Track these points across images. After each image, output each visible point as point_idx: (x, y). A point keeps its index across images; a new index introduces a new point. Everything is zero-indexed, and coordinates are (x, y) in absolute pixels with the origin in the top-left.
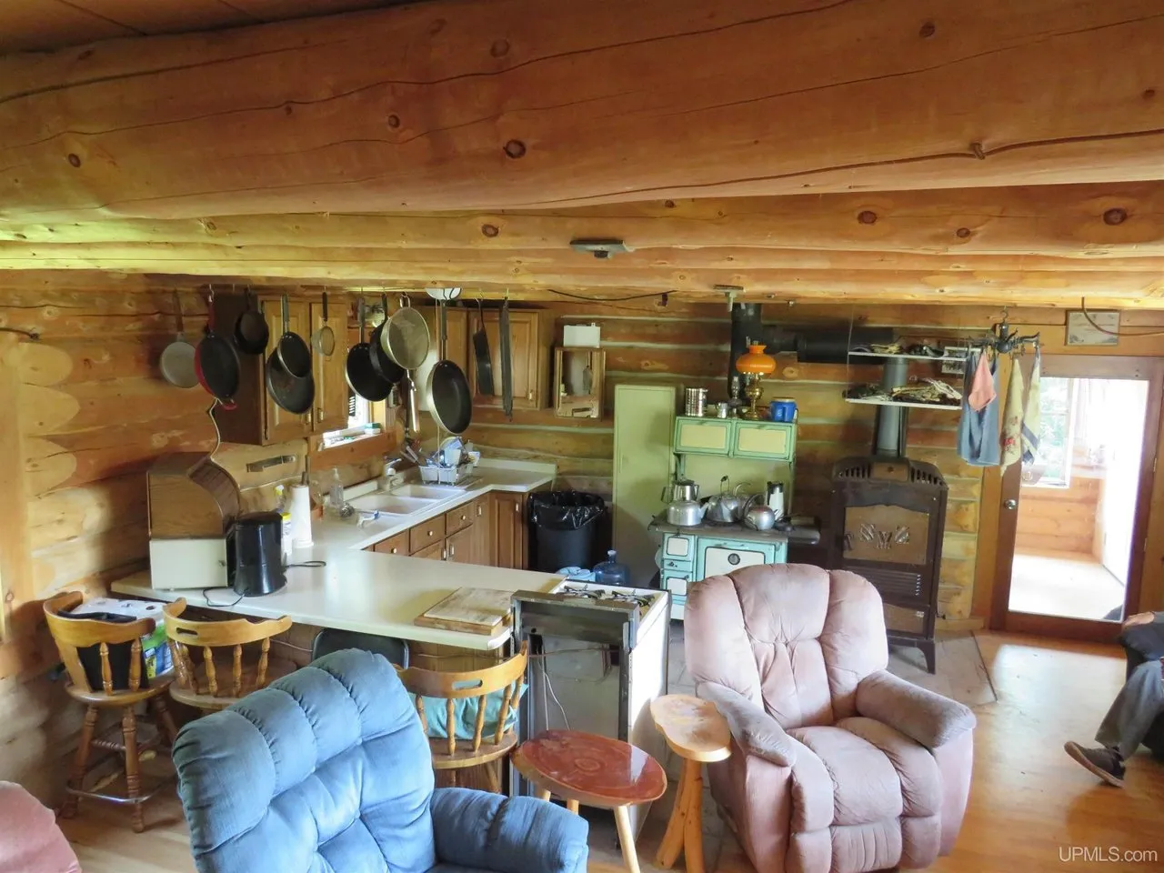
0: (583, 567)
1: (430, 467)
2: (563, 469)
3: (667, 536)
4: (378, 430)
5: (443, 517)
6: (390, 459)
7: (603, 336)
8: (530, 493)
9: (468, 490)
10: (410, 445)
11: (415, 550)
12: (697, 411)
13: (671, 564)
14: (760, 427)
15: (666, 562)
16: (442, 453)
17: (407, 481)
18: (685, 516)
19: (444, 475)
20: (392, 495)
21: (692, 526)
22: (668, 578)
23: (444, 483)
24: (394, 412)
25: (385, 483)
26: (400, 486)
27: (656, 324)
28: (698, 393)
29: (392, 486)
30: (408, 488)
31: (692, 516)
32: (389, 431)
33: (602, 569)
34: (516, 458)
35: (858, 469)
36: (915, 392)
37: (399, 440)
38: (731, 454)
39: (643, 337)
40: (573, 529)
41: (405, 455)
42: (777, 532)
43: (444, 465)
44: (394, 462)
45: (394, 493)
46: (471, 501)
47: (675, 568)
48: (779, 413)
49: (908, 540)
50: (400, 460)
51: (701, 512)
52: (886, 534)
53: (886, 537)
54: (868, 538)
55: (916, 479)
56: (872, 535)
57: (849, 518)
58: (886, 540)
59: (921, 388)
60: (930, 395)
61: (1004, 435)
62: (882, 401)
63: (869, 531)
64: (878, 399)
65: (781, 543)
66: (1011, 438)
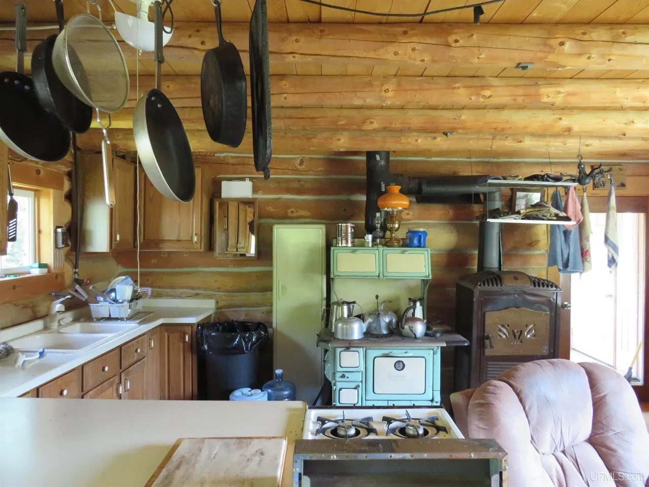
0: (253, 387)
1: (100, 304)
2: (221, 304)
3: (338, 350)
4: (45, 271)
5: (118, 351)
6: (57, 297)
7: (255, 190)
8: (198, 324)
9: (140, 323)
10: (80, 285)
11: (88, 389)
12: (347, 243)
13: (343, 376)
14: (403, 252)
15: (338, 375)
16: (113, 290)
17: (76, 320)
18: (351, 331)
19: (115, 311)
20: (59, 333)
21: (359, 340)
22: (340, 389)
23: (117, 319)
24: (63, 253)
25: (52, 321)
26: (68, 325)
27: (299, 180)
28: (347, 227)
29: (60, 325)
30: (78, 326)
31: (357, 330)
32: (57, 272)
33: (271, 387)
34: (179, 297)
35: (491, 279)
36: (538, 213)
37: (68, 280)
38: (381, 275)
39: (289, 191)
40: (245, 353)
41: (75, 294)
42: (428, 338)
43: (115, 300)
44: (62, 299)
45: (62, 330)
46: (143, 334)
47: (347, 380)
48: (416, 242)
49: (535, 336)
50: (69, 297)
51: (365, 326)
52: (517, 332)
53: (517, 335)
54: (504, 337)
55: (537, 284)
56: (507, 333)
57: (488, 321)
58: (517, 337)
59: (542, 209)
60: (549, 215)
61: (582, 249)
62: (515, 219)
63: (504, 330)
64: (513, 217)
65: (438, 347)
66: (587, 251)
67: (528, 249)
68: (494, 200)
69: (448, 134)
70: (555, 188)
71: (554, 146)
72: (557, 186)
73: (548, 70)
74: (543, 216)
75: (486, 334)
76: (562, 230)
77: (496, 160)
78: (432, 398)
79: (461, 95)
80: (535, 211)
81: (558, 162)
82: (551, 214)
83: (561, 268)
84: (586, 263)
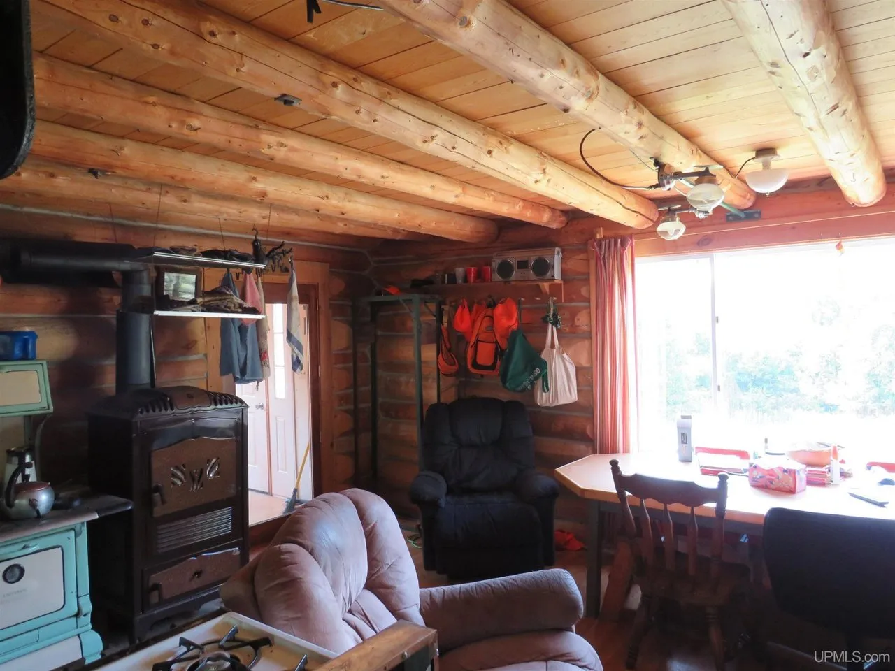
36: (219, 303)
42: (60, 512)
48: (18, 351)
49: (219, 474)
52: (196, 472)
53: (197, 477)
54: (179, 483)
55: (218, 402)
56: (183, 477)
57: (156, 464)
58: (197, 479)
59: (223, 298)
60: (233, 305)
61: (260, 350)
62: (193, 311)
63: (179, 474)
64: (189, 309)
65: (83, 523)
66: (266, 352)
67: (184, 354)
68: (141, 283)
69: (99, 173)
70: (226, 269)
71: (227, 213)
72: (228, 267)
73: (310, 113)
74: (226, 307)
75: (154, 485)
76: (237, 325)
77: (131, 223)
78: (77, 610)
79: (158, 118)
80: (216, 300)
81: (214, 235)
82: (235, 305)
83: (239, 377)
84: (265, 368)
